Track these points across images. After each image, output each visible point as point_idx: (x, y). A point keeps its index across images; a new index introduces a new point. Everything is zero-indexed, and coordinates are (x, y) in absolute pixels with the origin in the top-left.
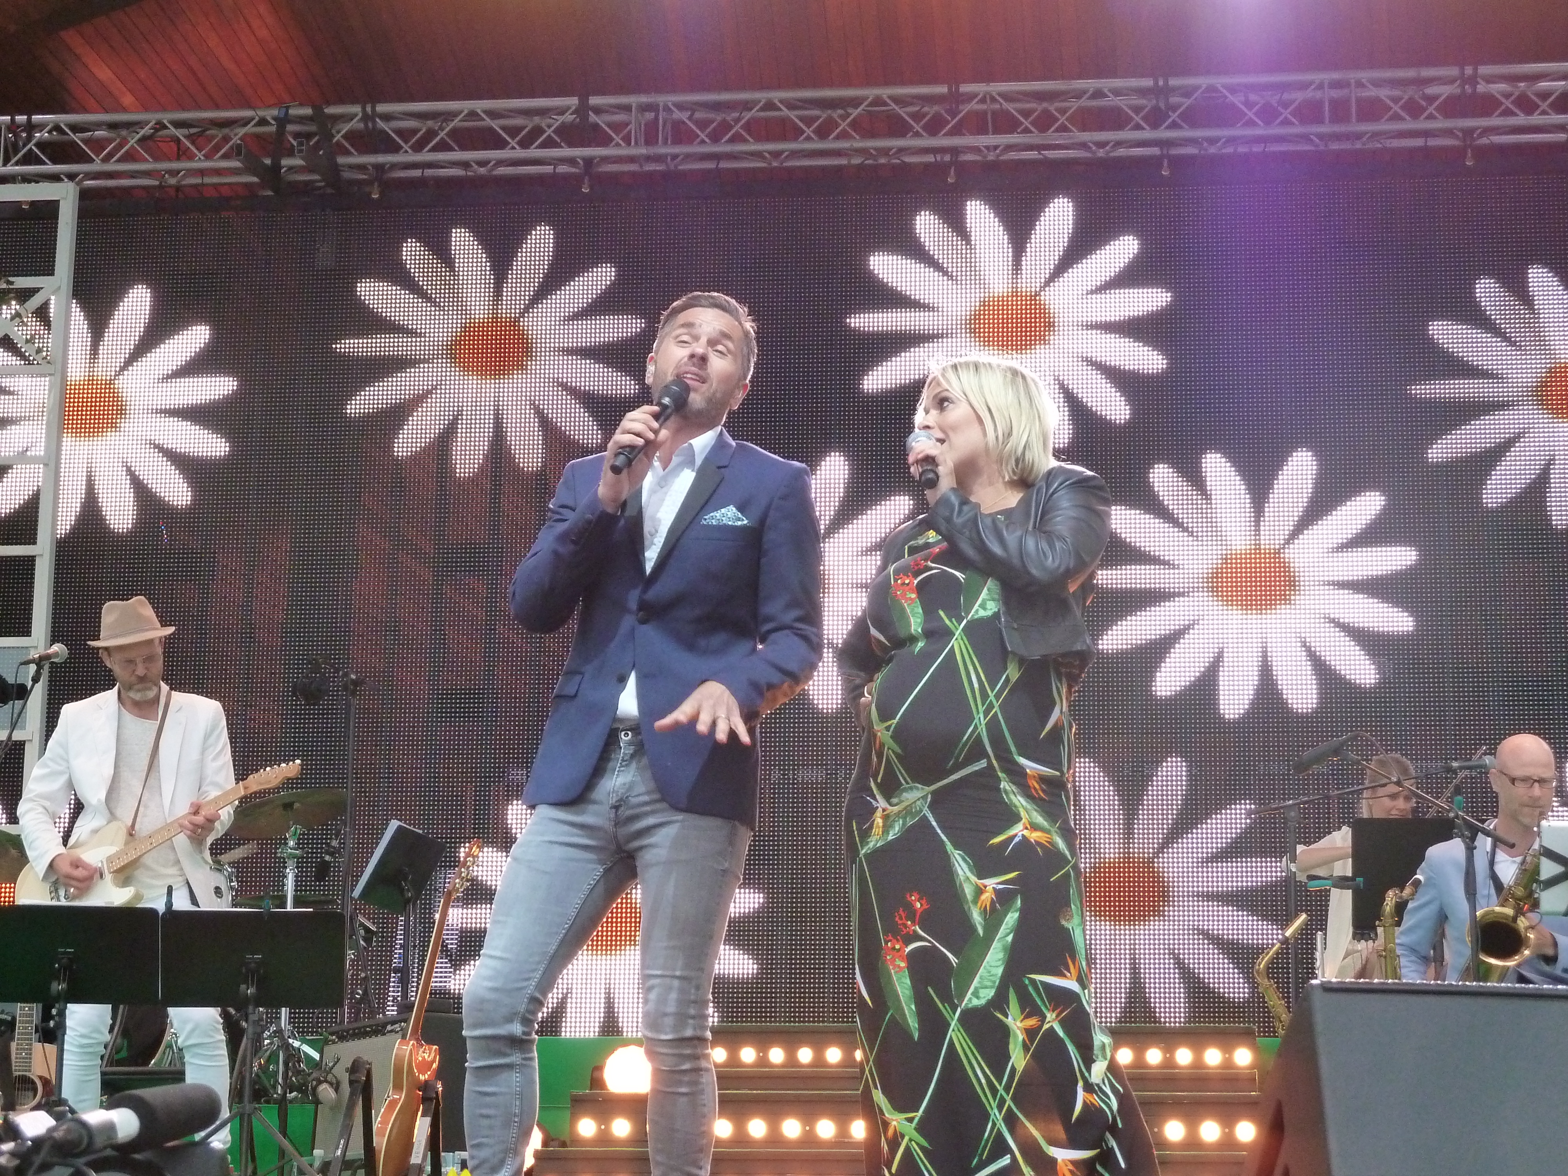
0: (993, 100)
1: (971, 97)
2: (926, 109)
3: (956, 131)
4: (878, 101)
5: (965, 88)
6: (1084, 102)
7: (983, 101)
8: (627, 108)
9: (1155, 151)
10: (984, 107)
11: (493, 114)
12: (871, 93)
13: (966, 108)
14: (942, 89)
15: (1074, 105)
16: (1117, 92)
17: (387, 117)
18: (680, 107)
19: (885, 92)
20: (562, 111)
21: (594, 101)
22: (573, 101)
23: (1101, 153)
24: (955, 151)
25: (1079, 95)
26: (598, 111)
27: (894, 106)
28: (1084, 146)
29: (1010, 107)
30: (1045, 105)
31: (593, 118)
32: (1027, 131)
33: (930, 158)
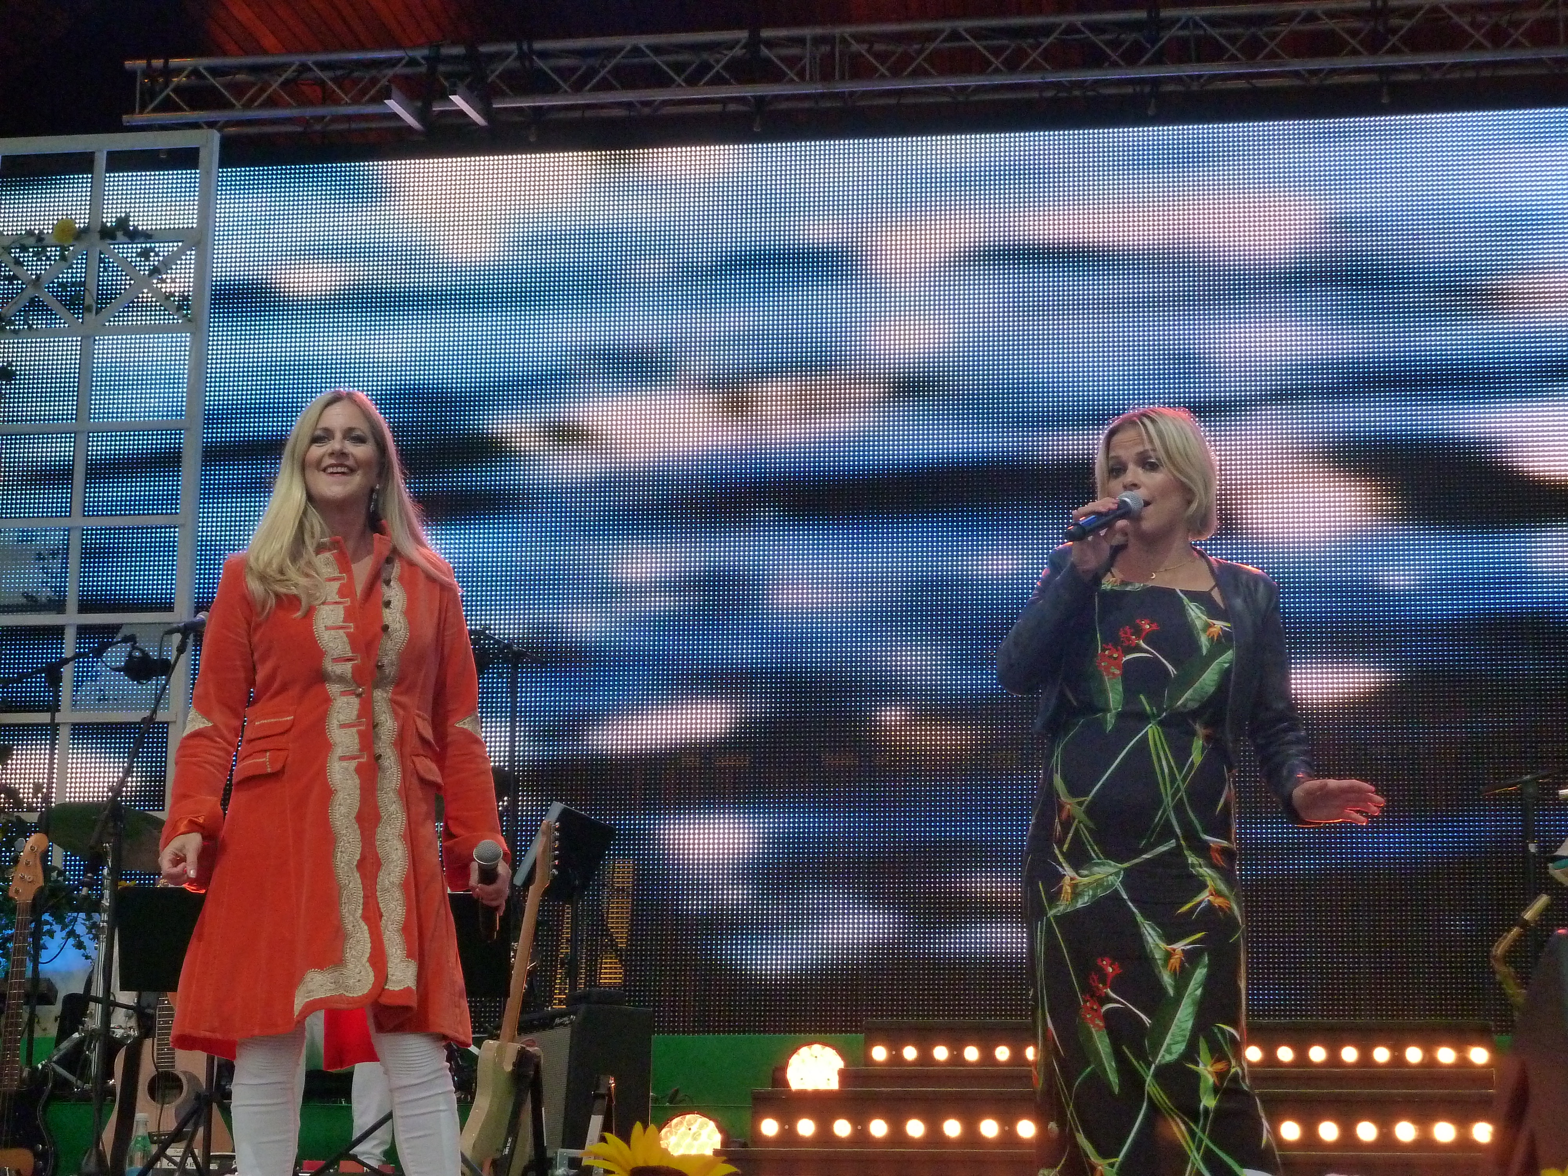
0: (1197, 25)
1: (1173, 22)
2: (1123, 36)
3: (1158, 60)
4: (1071, 29)
5: (1166, 13)
6: (1295, 26)
7: (1185, 26)
8: (800, 41)
9: (1374, 78)
10: (1186, 33)
11: (657, 50)
12: (1064, 20)
13: (1166, 35)
14: (1141, 15)
15: (1284, 30)
16: (1332, 15)
17: (544, 55)
18: (859, 38)
19: (1078, 19)
20: (731, 45)
21: (766, 33)
22: (743, 35)
23: (1314, 81)
24: (1155, 82)
25: (1290, 17)
26: (770, 44)
27: (1088, 33)
28: (1296, 74)
29: (1214, 32)
30: (1253, 30)
31: (765, 51)
32: (1233, 58)
33: (1130, 90)
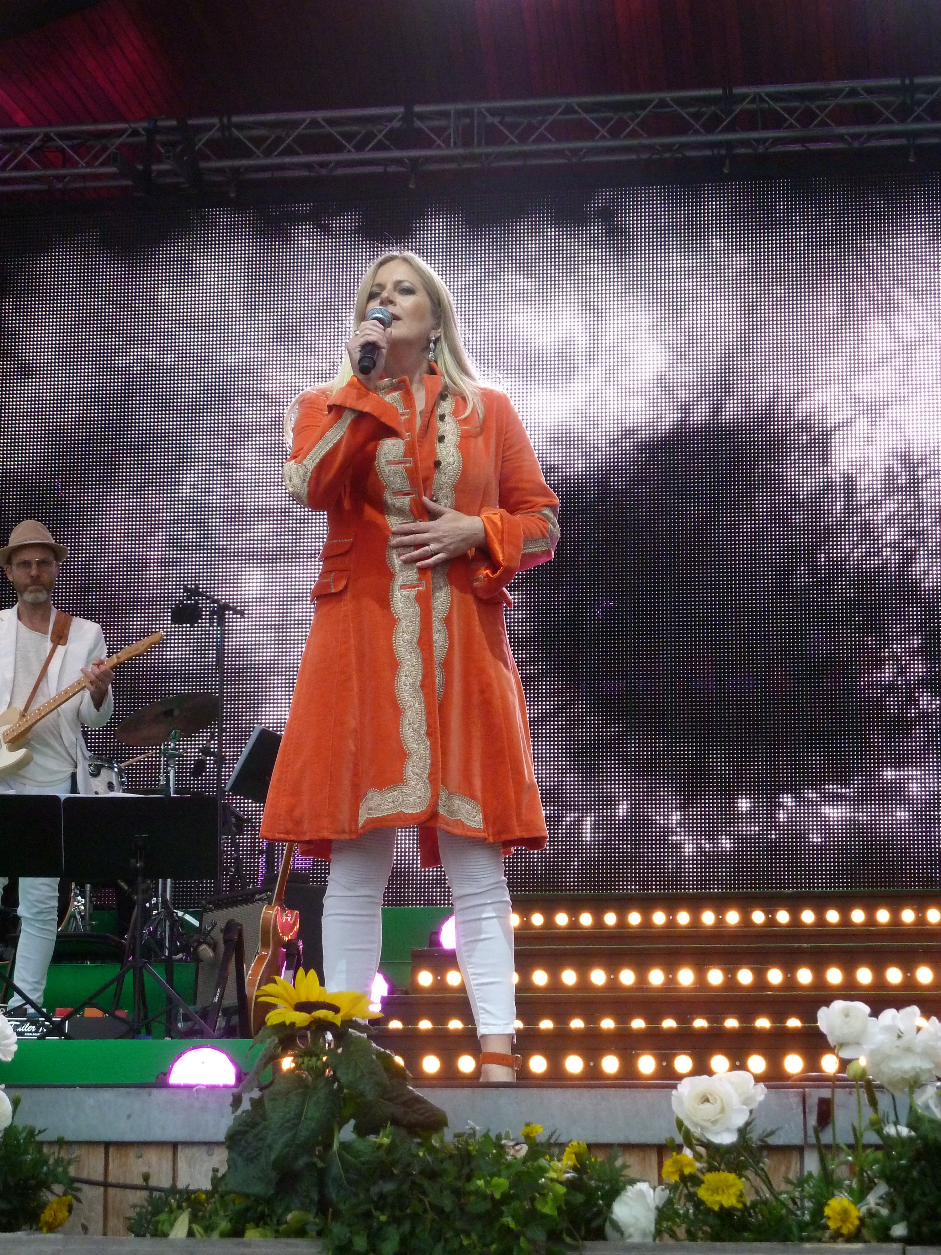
0: (762, 100)
1: (743, 98)
2: (704, 109)
3: (730, 128)
4: (662, 103)
5: (737, 91)
6: (840, 100)
7: (753, 101)
8: (445, 115)
9: (904, 141)
10: (754, 106)
11: (331, 122)
12: (656, 96)
13: (738, 108)
14: (719, 92)
15: (832, 103)
16: (870, 91)
17: (241, 127)
18: (493, 112)
19: (668, 96)
20: (390, 118)
21: (418, 109)
22: (400, 110)
23: (856, 145)
24: (729, 145)
25: (836, 94)
26: (422, 117)
27: (676, 107)
28: (840, 138)
29: (777, 106)
30: (807, 103)
31: (418, 124)
32: (791, 126)
33: (708, 153)
